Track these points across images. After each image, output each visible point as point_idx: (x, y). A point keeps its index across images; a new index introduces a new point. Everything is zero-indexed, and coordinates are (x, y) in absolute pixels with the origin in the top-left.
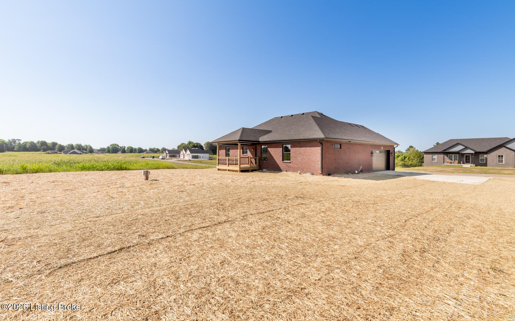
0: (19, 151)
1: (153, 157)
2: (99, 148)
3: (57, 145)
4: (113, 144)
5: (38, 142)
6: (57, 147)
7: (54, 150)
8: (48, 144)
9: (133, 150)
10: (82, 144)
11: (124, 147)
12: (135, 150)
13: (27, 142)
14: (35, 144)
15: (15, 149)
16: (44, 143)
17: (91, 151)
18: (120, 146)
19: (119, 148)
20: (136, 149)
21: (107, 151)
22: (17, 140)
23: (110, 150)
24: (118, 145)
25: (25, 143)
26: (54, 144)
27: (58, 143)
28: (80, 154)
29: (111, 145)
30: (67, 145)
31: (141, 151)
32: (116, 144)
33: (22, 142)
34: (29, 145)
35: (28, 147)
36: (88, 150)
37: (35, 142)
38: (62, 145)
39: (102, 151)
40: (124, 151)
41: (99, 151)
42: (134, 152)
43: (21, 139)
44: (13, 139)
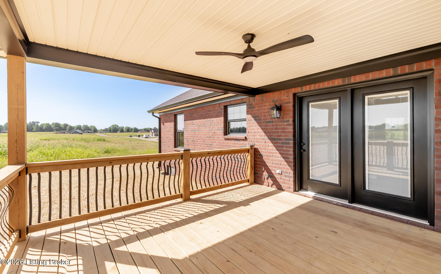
0: (37, 131)
1: (139, 136)
2: (104, 128)
3: (68, 126)
4: (114, 125)
5: (53, 124)
6: (68, 128)
7: (66, 130)
8: (61, 126)
9: (130, 130)
10: (88, 125)
11: (123, 127)
12: (132, 130)
13: (44, 124)
14: (50, 125)
15: (33, 130)
16: (57, 125)
17: (95, 131)
18: (119, 126)
19: (119, 128)
20: (132, 128)
21: (108, 131)
22: (36, 122)
23: (111, 130)
24: (118, 126)
25: (42, 125)
26: (66, 125)
27: (69, 124)
28: (82, 134)
29: (112, 126)
30: (76, 126)
31: (136, 130)
32: (116, 125)
33: (39, 124)
34: (46, 126)
35: (44, 128)
36: (92, 130)
37: (51, 123)
38: (72, 126)
39: (106, 131)
40: (122, 131)
41: (104, 130)
42: (130, 131)
43: (39, 122)
44: (33, 122)
